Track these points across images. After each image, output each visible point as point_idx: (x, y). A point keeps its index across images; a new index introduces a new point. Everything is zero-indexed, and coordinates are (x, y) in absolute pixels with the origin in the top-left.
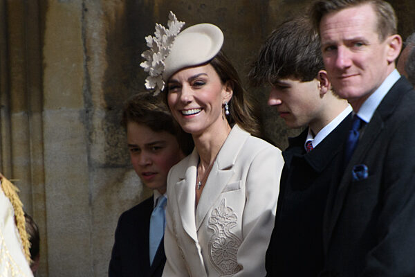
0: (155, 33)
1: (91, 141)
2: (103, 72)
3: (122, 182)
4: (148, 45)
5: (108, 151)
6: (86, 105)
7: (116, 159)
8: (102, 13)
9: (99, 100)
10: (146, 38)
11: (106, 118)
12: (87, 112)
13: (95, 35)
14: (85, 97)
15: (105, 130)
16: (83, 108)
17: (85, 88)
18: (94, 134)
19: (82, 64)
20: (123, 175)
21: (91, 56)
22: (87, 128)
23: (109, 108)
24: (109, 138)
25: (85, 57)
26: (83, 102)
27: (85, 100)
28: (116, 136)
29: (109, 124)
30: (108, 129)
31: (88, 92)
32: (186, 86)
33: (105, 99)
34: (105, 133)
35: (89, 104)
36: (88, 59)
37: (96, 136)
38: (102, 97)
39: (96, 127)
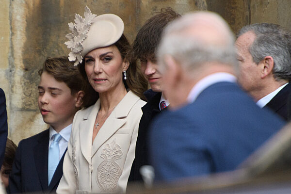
0: (75, 20)
1: (12, 91)
2: (23, 44)
3: (33, 121)
4: (70, 29)
5: (24, 100)
6: (10, 66)
7: (30, 105)
8: (24, 2)
9: (19, 64)
10: (69, 24)
11: (24, 76)
12: (11, 71)
13: (18, 17)
14: (9, 61)
15: (23, 84)
16: (8, 68)
17: (10, 54)
18: (15, 88)
19: (9, 38)
20: (34, 116)
21: (15, 32)
22: (10, 82)
23: (26, 69)
24: (26, 90)
25: (10, 32)
26: (8, 64)
27: (9, 63)
28: (30, 89)
29: (26, 81)
30: (25, 84)
31: (11, 58)
32: (97, 60)
33: (24, 63)
34: (22, 86)
35: (12, 66)
36: (13, 34)
37: (16, 88)
38: (22, 61)
39: (16, 82)
